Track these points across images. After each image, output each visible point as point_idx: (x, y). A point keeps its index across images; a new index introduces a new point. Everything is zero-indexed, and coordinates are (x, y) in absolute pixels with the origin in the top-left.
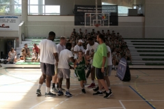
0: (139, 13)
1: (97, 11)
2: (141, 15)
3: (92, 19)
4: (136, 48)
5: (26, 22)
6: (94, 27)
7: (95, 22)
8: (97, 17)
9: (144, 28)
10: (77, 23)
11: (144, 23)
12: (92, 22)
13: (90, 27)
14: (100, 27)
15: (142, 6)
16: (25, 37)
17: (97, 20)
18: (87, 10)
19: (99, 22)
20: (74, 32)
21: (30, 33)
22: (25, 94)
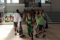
0: (49, 2)
1: (33, 2)
2: (50, 3)
3: (32, 5)
4: (48, 15)
5: (6, 6)
6: (32, 8)
7: (33, 6)
8: (33, 4)
9: (51, 8)
10: (26, 6)
11: (51, 6)
12: (32, 6)
13: (31, 8)
16: (6, 12)
17: (33, 5)
18: (30, 1)
19: (34, 6)
21: (8, 11)
22: (8, 34)
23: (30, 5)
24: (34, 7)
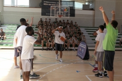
0: (90, 8)
1: (60, 5)
4: (89, 34)
5: (2, 12)
6: (58, 17)
9: (94, 20)
10: (43, 14)
11: (94, 16)
12: (56, 13)
14: (62, 17)
15: (92, 2)
17: (60, 12)
18: (52, 4)
20: (41, 21)
21: (5, 21)
23: (53, 10)
24: (60, 16)
